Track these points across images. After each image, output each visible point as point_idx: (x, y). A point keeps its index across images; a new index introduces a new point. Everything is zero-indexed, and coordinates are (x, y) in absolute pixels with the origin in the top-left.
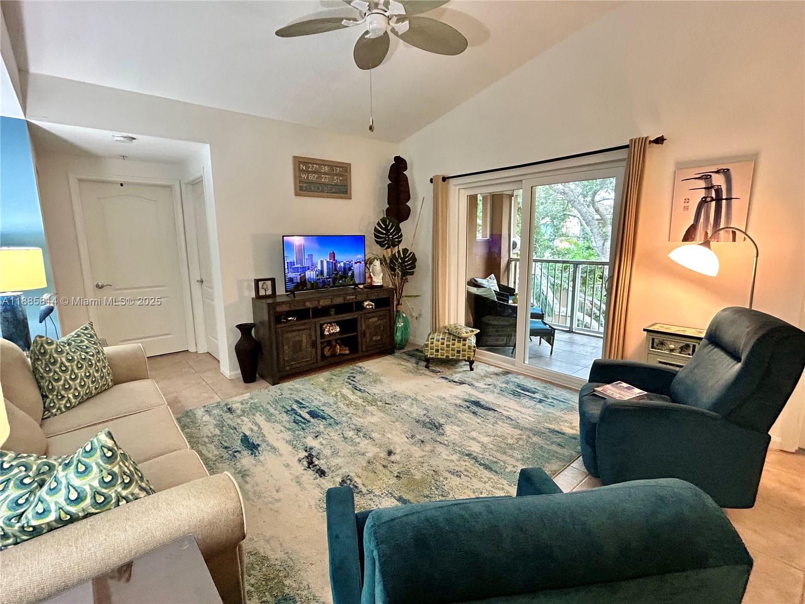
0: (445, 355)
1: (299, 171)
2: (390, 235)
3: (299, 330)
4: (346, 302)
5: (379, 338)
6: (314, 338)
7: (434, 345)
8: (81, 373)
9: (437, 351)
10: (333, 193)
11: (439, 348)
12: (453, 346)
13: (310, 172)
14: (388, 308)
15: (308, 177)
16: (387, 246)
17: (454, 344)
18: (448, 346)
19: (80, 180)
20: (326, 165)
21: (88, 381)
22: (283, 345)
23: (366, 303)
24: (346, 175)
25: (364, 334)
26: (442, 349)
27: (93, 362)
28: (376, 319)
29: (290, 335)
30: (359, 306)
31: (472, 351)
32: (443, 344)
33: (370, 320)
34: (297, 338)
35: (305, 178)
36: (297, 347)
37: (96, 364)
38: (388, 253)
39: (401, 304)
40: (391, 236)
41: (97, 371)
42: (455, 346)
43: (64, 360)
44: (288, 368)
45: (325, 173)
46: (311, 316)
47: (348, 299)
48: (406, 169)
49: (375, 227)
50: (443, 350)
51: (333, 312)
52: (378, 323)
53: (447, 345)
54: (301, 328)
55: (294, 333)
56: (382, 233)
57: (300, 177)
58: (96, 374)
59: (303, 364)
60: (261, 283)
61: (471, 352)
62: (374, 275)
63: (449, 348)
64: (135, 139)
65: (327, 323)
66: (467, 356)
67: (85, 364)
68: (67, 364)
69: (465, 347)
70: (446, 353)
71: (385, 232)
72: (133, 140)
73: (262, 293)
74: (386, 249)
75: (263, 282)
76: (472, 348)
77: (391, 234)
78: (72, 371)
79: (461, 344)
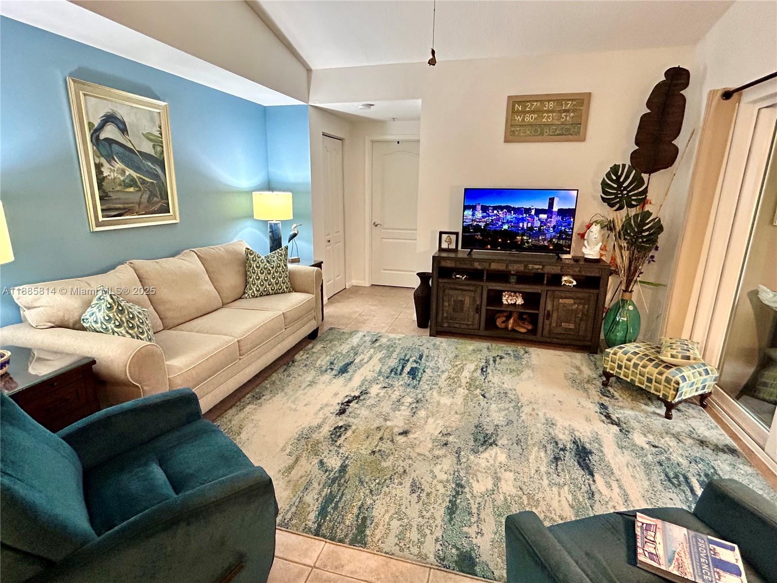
0: (630, 377)
1: (512, 112)
2: (623, 190)
3: (462, 290)
4: (527, 271)
5: (572, 326)
6: (478, 303)
7: (617, 357)
8: (262, 277)
9: (620, 367)
10: (557, 135)
11: (623, 364)
12: (642, 369)
13: (528, 112)
14: (595, 291)
15: (523, 120)
16: (617, 206)
17: (644, 367)
18: (636, 366)
19: (373, 142)
20: (552, 100)
21: (266, 283)
22: (443, 301)
23: (565, 278)
24: (580, 110)
25: (549, 315)
26: (627, 368)
27: (272, 272)
28: (572, 301)
29: (452, 292)
30: (555, 280)
31: (672, 388)
32: (629, 360)
33: (561, 301)
34: (460, 298)
35: (520, 120)
36: (459, 306)
37: (273, 273)
38: (619, 217)
39: (631, 291)
40: (625, 192)
41: (274, 278)
42: (646, 370)
43: (255, 266)
44: (446, 325)
45: (548, 111)
46: (485, 278)
47: (530, 268)
48: (686, 85)
49: (604, 179)
50: (629, 369)
51: (513, 280)
52: (575, 307)
53: (635, 363)
54: (466, 288)
55: (456, 292)
56: (613, 188)
57: (513, 120)
58: (272, 280)
59: (463, 326)
60: (444, 236)
61: (670, 388)
62: (588, 245)
63: (637, 369)
64: (373, 105)
65: (508, 291)
66: (662, 392)
67: (265, 272)
68: (256, 269)
69: (660, 377)
70: (632, 375)
71: (615, 186)
72: (372, 107)
73: (444, 245)
74: (616, 210)
75: (447, 235)
76: (672, 383)
77: (625, 188)
78: (257, 274)
79: (657, 370)
